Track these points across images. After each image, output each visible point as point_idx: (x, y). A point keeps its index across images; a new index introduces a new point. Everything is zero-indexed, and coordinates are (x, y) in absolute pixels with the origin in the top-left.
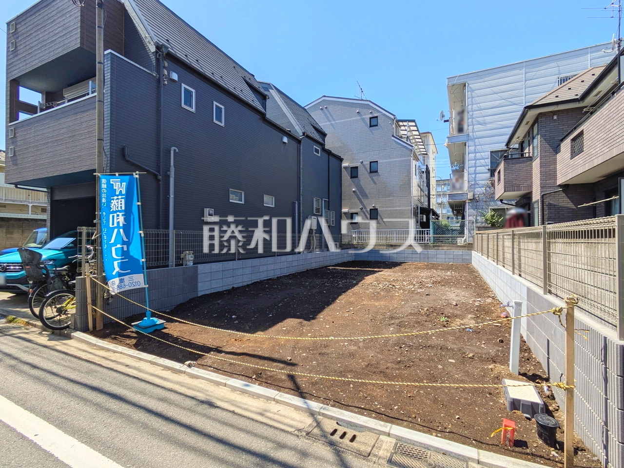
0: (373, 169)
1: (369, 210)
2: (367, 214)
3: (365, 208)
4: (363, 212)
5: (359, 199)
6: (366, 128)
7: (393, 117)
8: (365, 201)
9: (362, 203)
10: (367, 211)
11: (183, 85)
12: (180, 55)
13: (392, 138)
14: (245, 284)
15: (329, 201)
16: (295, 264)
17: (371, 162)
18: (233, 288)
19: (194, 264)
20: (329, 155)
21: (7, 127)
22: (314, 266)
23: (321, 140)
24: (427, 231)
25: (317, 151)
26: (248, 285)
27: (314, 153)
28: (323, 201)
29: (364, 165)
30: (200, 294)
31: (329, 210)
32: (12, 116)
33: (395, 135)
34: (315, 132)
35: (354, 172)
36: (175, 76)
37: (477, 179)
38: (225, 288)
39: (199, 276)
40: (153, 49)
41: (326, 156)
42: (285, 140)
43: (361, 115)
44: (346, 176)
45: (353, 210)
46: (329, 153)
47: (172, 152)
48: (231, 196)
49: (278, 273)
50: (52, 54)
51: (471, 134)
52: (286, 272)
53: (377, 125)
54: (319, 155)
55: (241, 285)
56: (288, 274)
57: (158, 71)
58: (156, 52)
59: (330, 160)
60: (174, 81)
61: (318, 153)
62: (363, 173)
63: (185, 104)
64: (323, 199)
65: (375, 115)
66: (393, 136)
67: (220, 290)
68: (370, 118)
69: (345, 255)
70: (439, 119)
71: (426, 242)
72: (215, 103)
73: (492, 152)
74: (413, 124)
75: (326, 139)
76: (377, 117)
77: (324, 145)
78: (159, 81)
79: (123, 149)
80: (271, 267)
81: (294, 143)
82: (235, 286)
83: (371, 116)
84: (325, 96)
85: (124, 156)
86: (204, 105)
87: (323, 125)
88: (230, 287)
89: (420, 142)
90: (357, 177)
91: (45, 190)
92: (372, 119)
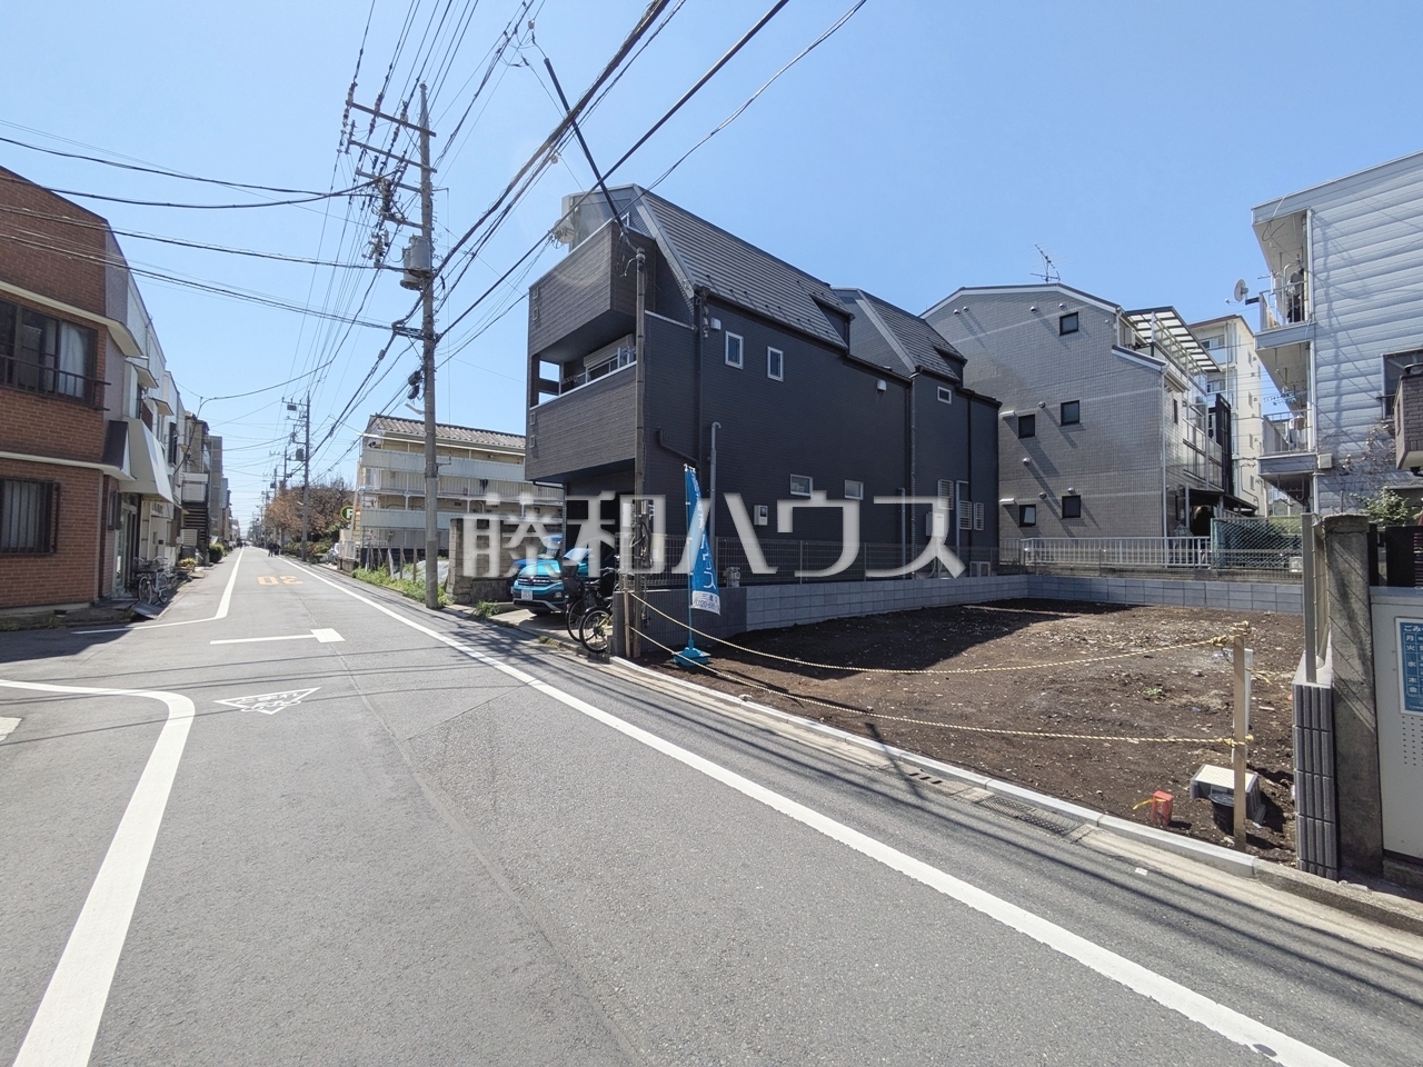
0: (1070, 415)
1: (1059, 498)
2: (1055, 507)
3: (1052, 495)
4: (1048, 503)
5: (1038, 478)
6: (1053, 339)
7: (1113, 310)
8: (1051, 482)
9: (1044, 486)
10: (1056, 502)
11: (728, 333)
12: (725, 293)
13: (1113, 351)
14: (815, 621)
15: (970, 485)
16: (900, 595)
17: (1063, 405)
18: (796, 625)
19: (741, 585)
20: (969, 400)
21: (528, 412)
22: (936, 602)
23: (952, 375)
24: (1202, 540)
25: (944, 395)
26: (818, 624)
27: (939, 399)
28: (958, 486)
29: (1048, 412)
30: (749, 629)
31: (970, 500)
32: (533, 400)
33: (1119, 346)
34: (941, 361)
35: (1026, 426)
36: (717, 324)
37: (1343, 422)
38: (784, 624)
39: (748, 603)
40: (690, 294)
41: (963, 402)
42: (882, 385)
43: (1039, 316)
44: (1008, 436)
45: (1027, 500)
46: (970, 396)
47: (713, 429)
48: (793, 485)
49: (869, 609)
50: (579, 320)
51: (1323, 323)
52: (882, 609)
53: (1076, 330)
54: (949, 402)
55: (807, 622)
56: (886, 612)
57: (697, 321)
58: (695, 298)
59: (972, 408)
60: (716, 330)
61: (947, 399)
62: (1047, 429)
63: (730, 359)
64: (958, 482)
65: (1073, 310)
66: (1115, 347)
67: (777, 626)
68: (1062, 318)
69: (1006, 587)
70: (1233, 299)
71: (1199, 564)
72: (770, 349)
73: (1387, 358)
74: (1170, 314)
75: (966, 370)
76: (1077, 314)
77: (961, 382)
78: (698, 334)
79: (658, 433)
80: (856, 598)
81: (899, 389)
82: (799, 623)
83: (1063, 313)
84: (963, 289)
85: (658, 441)
86: (755, 356)
87: (959, 342)
88: (791, 624)
89: (1194, 348)
90: (1033, 435)
91: (561, 485)
92: (1064, 320)
